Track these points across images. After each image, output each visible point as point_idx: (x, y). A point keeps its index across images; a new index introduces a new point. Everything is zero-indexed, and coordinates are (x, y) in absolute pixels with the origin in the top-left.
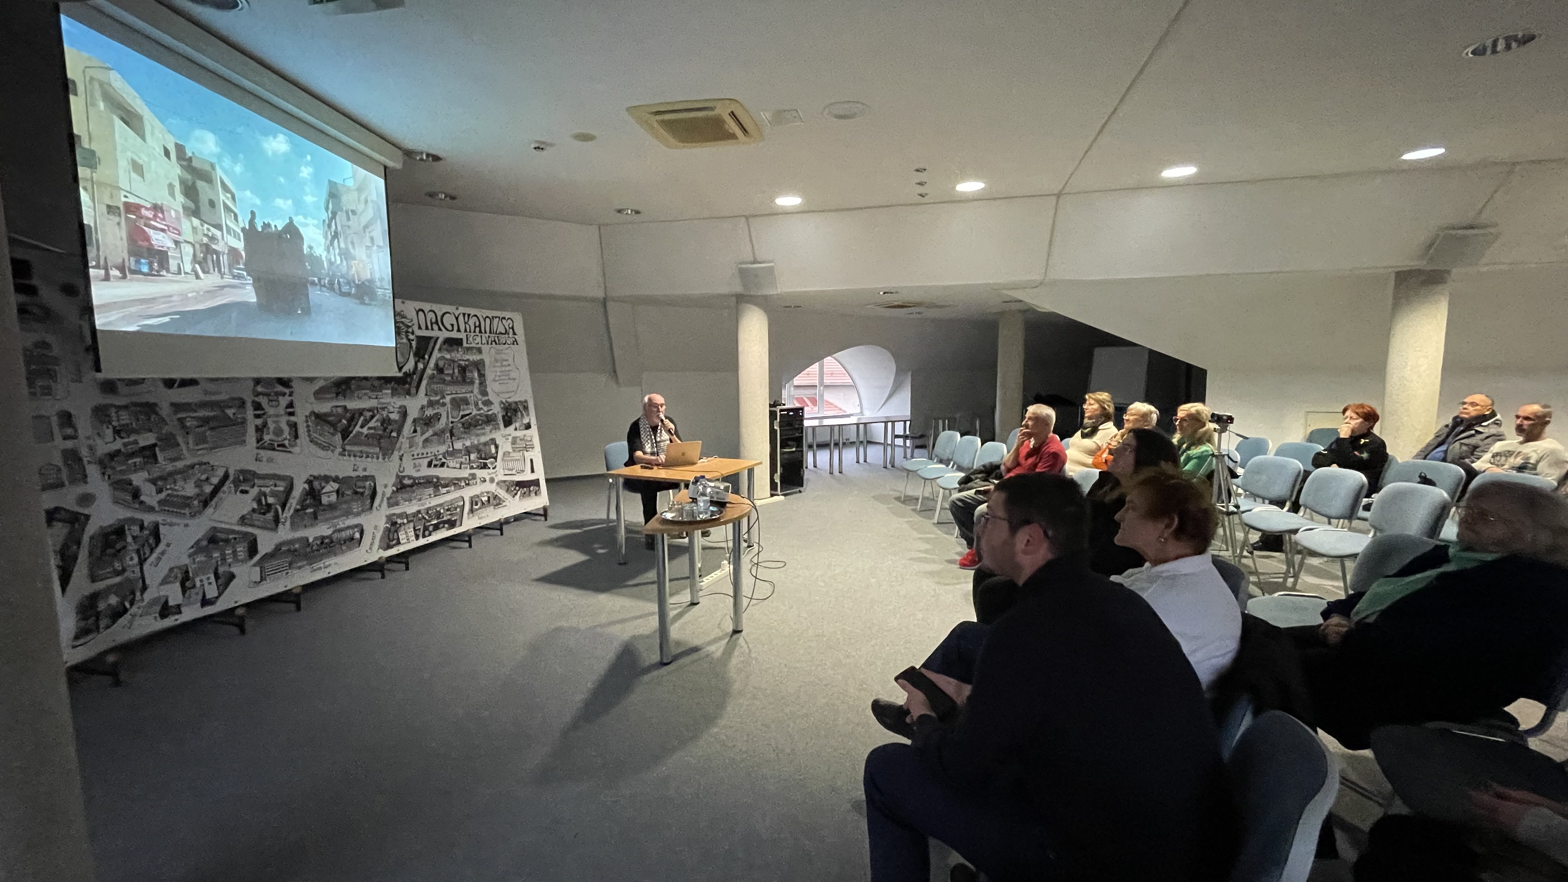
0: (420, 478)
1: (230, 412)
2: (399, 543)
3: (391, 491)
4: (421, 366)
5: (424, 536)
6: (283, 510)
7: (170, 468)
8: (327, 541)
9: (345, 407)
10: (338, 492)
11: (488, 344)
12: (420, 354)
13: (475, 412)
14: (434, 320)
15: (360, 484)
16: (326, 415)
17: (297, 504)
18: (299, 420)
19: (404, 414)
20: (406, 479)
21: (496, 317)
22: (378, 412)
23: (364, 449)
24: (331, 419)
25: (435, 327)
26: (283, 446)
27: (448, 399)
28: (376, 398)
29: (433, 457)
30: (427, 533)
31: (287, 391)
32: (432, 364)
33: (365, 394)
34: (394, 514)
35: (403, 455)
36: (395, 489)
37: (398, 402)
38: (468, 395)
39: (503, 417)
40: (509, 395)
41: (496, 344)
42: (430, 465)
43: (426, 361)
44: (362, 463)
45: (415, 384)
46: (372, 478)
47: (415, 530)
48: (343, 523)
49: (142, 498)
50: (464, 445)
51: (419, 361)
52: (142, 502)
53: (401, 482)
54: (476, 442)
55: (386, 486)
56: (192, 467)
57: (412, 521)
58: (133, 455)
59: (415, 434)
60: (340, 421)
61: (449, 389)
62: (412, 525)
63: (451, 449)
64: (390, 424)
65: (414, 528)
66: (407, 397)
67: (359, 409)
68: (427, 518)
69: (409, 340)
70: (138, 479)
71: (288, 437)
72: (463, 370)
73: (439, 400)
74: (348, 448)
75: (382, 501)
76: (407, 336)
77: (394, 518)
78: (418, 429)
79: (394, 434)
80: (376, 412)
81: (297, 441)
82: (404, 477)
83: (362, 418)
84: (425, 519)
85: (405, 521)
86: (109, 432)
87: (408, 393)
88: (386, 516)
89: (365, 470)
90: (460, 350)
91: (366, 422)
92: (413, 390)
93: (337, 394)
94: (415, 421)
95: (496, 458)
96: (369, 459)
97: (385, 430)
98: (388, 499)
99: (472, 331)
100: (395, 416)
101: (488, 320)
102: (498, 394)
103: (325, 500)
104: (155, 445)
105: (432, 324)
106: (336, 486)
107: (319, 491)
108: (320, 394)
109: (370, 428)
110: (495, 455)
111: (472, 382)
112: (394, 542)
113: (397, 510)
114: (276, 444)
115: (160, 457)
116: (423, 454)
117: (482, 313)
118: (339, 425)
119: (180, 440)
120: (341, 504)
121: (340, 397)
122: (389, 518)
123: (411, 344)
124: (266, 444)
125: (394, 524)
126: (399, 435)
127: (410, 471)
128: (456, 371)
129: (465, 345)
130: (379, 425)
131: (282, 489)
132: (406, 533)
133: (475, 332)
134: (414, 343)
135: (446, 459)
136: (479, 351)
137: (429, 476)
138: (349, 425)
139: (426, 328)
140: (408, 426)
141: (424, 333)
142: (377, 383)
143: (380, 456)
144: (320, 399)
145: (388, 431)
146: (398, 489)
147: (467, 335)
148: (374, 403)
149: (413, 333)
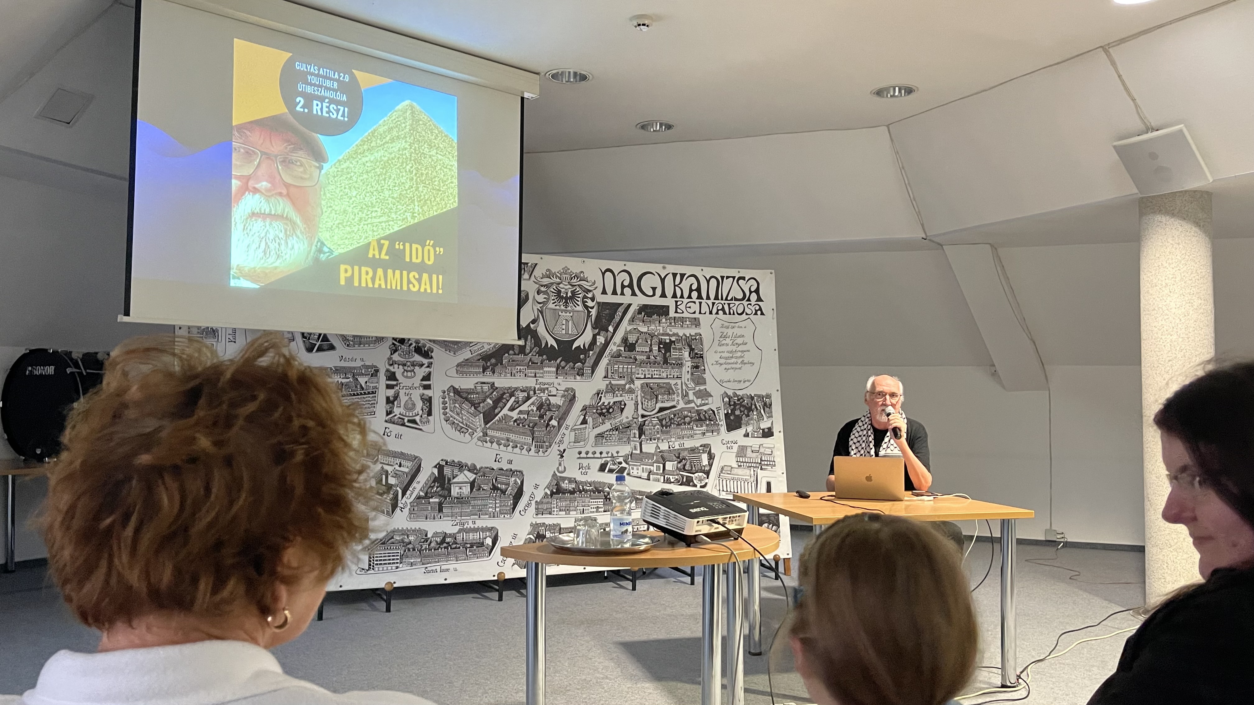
0: (586, 483)
3: (542, 494)
4: (601, 340)
6: (404, 494)
8: (448, 540)
9: (493, 385)
10: (472, 484)
11: (711, 313)
12: (600, 325)
13: (681, 405)
14: (626, 283)
15: (502, 479)
16: (469, 392)
17: (421, 490)
18: (436, 394)
19: (572, 399)
20: (566, 482)
21: (728, 277)
22: (535, 393)
23: (512, 437)
24: (473, 396)
25: (627, 291)
26: (414, 422)
27: (638, 383)
28: (535, 376)
29: (609, 459)
31: (426, 361)
32: (618, 338)
33: (520, 369)
34: (542, 524)
35: (564, 450)
36: (548, 492)
37: (563, 383)
38: (672, 382)
39: (727, 415)
40: (742, 385)
41: (725, 313)
42: (602, 468)
43: (610, 335)
44: (506, 454)
45: (590, 362)
46: (519, 474)
48: (474, 523)
50: (658, 447)
51: (598, 334)
53: (557, 485)
54: (677, 447)
55: (536, 487)
59: (584, 426)
60: (484, 401)
61: (641, 372)
63: (638, 452)
64: (550, 410)
66: (578, 377)
67: (510, 388)
69: (586, 307)
71: (420, 413)
72: (666, 347)
73: (625, 385)
74: (490, 432)
75: (528, 505)
76: (584, 303)
77: (542, 530)
78: (590, 420)
79: (554, 422)
80: (532, 393)
81: (429, 417)
82: (564, 479)
83: (513, 399)
85: (556, 535)
87: (581, 373)
88: (532, 525)
89: (510, 462)
90: (664, 320)
91: (518, 404)
92: (587, 370)
93: (485, 368)
94: (585, 409)
95: (708, 473)
96: (517, 450)
97: (541, 417)
98: (538, 504)
99: (686, 295)
100: (556, 401)
101: (713, 282)
102: (721, 383)
103: (455, 491)
105: (623, 287)
106: (471, 476)
107: (449, 480)
108: (463, 367)
109: (521, 412)
110: (707, 468)
111: (680, 365)
113: (548, 520)
114: (406, 419)
116: (594, 453)
117: (704, 272)
118: (482, 405)
120: (475, 498)
121: (488, 373)
122: (535, 526)
123: (589, 312)
124: (396, 417)
125: (540, 536)
126: (560, 426)
127: (573, 472)
128: (655, 348)
129: (672, 314)
130: (535, 409)
131: (407, 470)
133: (690, 297)
134: (594, 312)
135: (627, 463)
136: (696, 322)
137: (600, 483)
138: (495, 406)
139: (614, 293)
140: (575, 415)
141: (610, 299)
142: (537, 359)
143: (533, 448)
144: (462, 373)
145: (546, 418)
146: (552, 493)
147: (676, 302)
148: (530, 382)
149: (593, 299)
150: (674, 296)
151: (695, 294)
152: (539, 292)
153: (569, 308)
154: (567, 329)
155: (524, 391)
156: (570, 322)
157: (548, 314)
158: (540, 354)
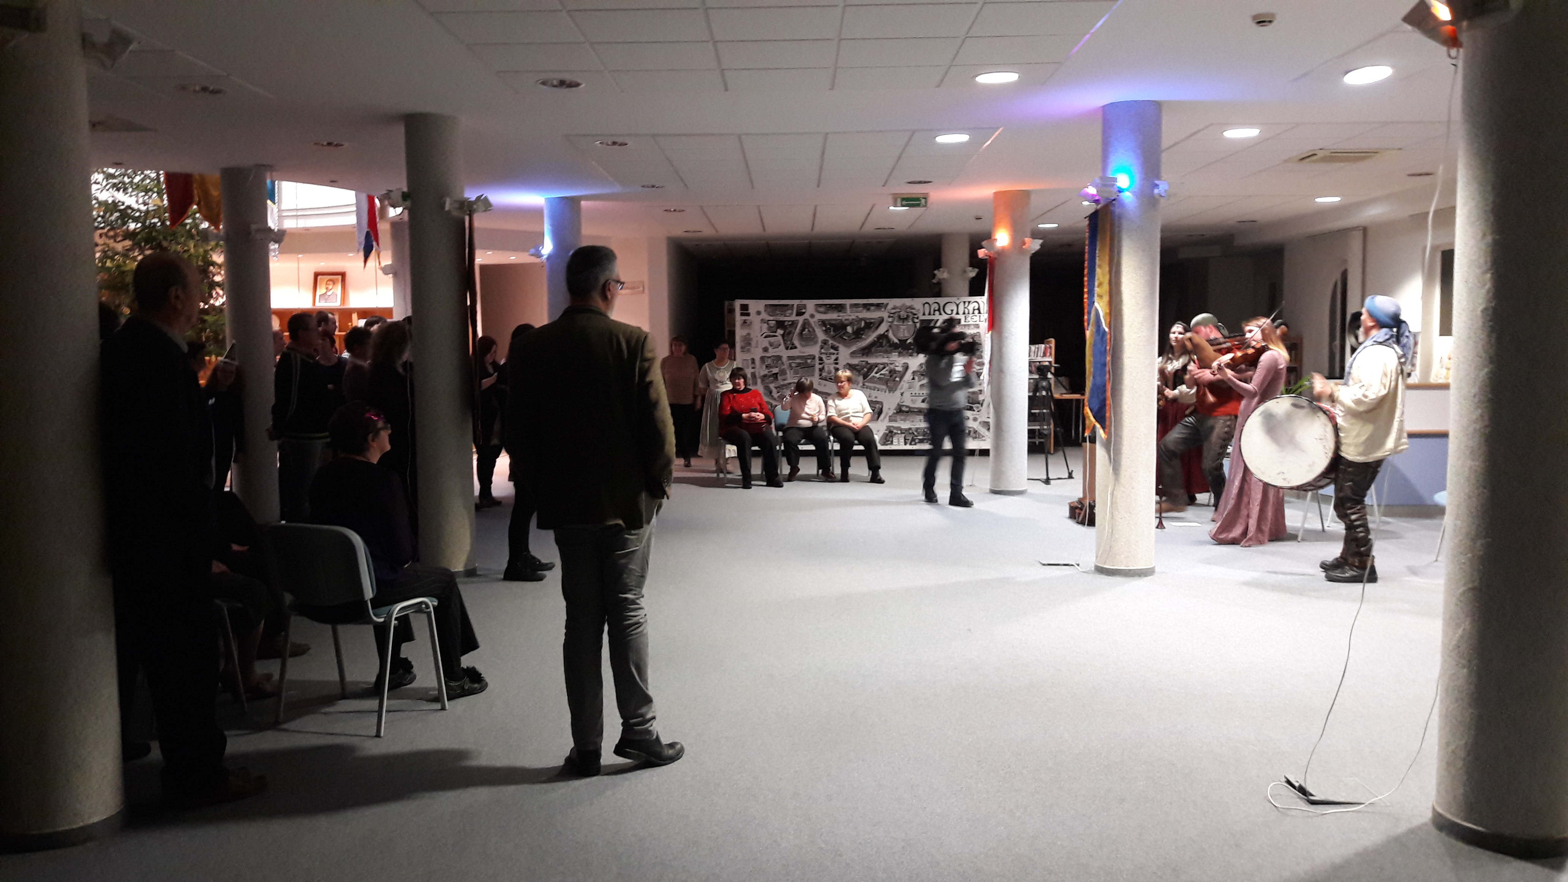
0: (915, 408)
1: (809, 361)
2: (892, 443)
3: (892, 413)
5: (911, 444)
7: (782, 383)
9: (867, 362)
14: (937, 309)
16: (855, 365)
19: (907, 368)
20: (905, 407)
22: (888, 365)
23: (877, 386)
24: (857, 367)
25: (937, 313)
26: (831, 379)
28: (888, 357)
30: (913, 443)
31: (836, 352)
33: (880, 355)
34: (892, 427)
35: (903, 393)
36: (895, 411)
37: (902, 360)
46: (881, 403)
47: (905, 439)
49: (773, 394)
52: (772, 396)
53: (900, 409)
55: (890, 409)
56: (790, 383)
57: (904, 433)
58: (770, 376)
59: (913, 381)
60: (863, 369)
62: (903, 435)
64: (895, 373)
65: (905, 437)
66: (910, 357)
67: (876, 363)
68: (916, 433)
69: (914, 322)
70: (772, 386)
74: (866, 384)
75: (885, 417)
77: (892, 429)
78: (916, 378)
79: (897, 379)
80: (886, 365)
82: (903, 406)
83: (877, 368)
84: (914, 434)
85: (899, 432)
86: (764, 367)
88: (887, 426)
91: (879, 370)
92: (915, 354)
93: (863, 355)
94: (914, 372)
95: (982, 405)
96: (879, 392)
97: (891, 376)
98: (890, 416)
99: (971, 312)
100: (899, 369)
104: (777, 373)
105: (935, 311)
108: (853, 354)
109: (881, 374)
110: (982, 403)
112: (889, 442)
113: (896, 425)
115: (779, 378)
118: (862, 371)
119: (788, 372)
121: (865, 356)
122: (888, 428)
123: (916, 325)
125: (891, 432)
126: (900, 381)
127: (908, 403)
130: (887, 372)
132: (898, 439)
133: (973, 313)
134: (918, 325)
138: (868, 372)
139: (930, 314)
140: (908, 376)
141: (927, 317)
142: (889, 349)
143: (887, 391)
144: (853, 357)
145: (894, 377)
146: (897, 412)
147: (965, 316)
148: (885, 360)
149: (917, 318)
150: (964, 313)
151: (976, 312)
152: (889, 317)
153: (905, 324)
154: (904, 335)
155: (882, 364)
156: (906, 331)
157: (894, 327)
158: (890, 346)
